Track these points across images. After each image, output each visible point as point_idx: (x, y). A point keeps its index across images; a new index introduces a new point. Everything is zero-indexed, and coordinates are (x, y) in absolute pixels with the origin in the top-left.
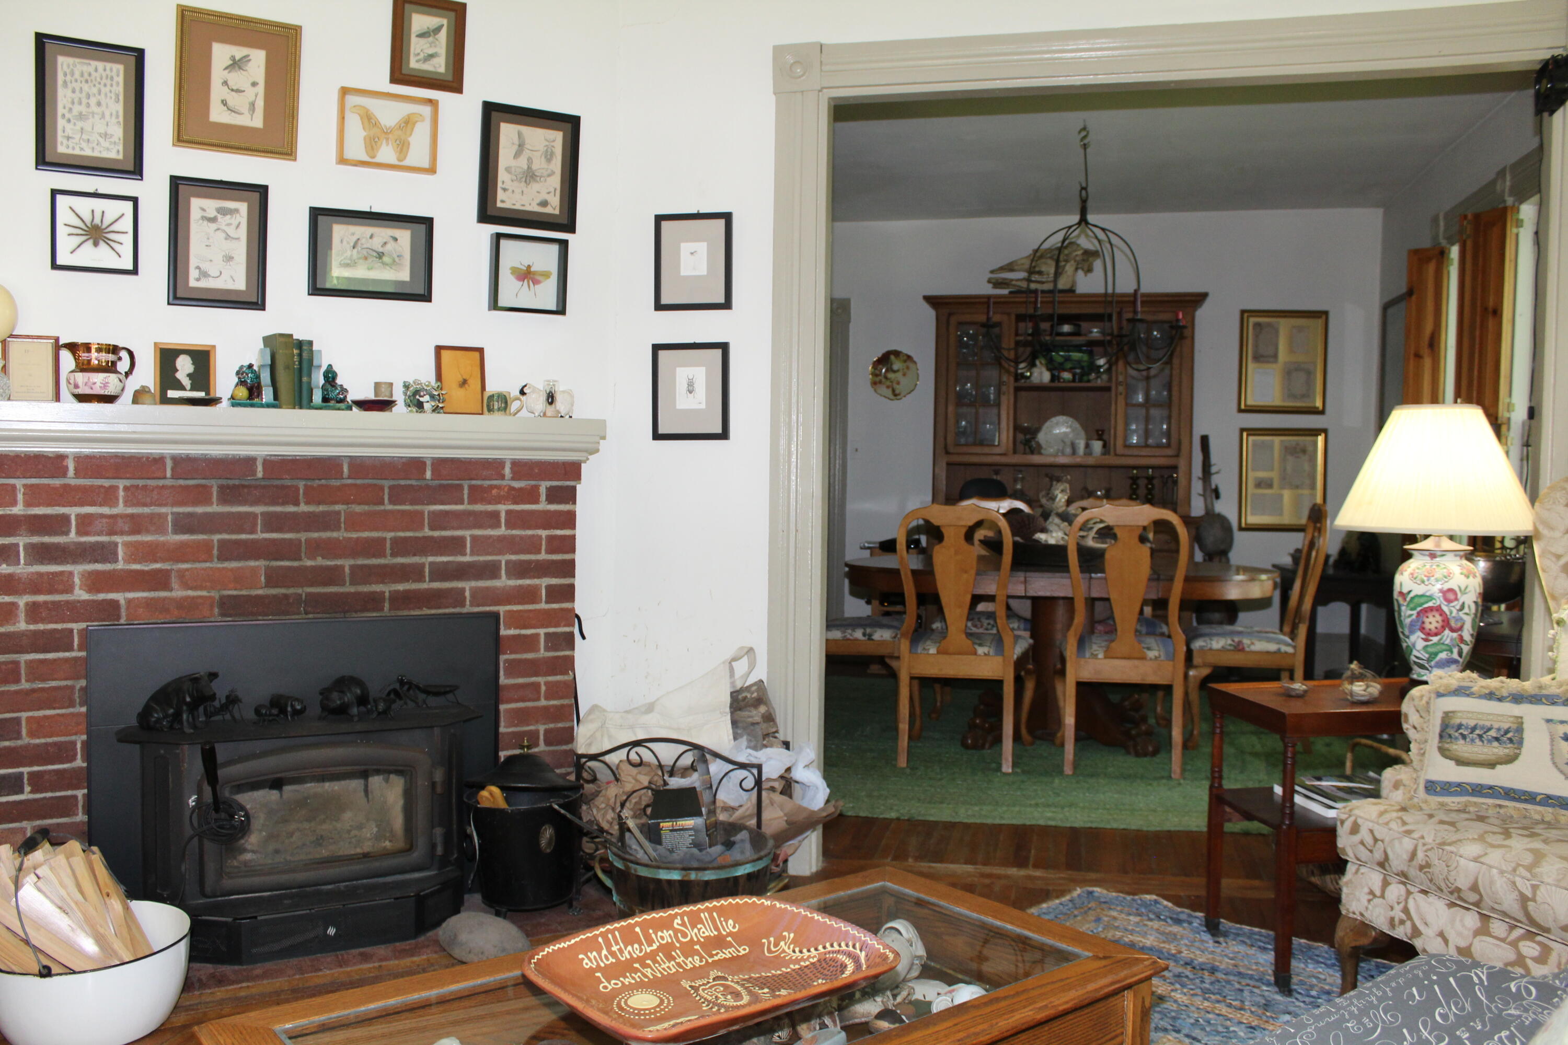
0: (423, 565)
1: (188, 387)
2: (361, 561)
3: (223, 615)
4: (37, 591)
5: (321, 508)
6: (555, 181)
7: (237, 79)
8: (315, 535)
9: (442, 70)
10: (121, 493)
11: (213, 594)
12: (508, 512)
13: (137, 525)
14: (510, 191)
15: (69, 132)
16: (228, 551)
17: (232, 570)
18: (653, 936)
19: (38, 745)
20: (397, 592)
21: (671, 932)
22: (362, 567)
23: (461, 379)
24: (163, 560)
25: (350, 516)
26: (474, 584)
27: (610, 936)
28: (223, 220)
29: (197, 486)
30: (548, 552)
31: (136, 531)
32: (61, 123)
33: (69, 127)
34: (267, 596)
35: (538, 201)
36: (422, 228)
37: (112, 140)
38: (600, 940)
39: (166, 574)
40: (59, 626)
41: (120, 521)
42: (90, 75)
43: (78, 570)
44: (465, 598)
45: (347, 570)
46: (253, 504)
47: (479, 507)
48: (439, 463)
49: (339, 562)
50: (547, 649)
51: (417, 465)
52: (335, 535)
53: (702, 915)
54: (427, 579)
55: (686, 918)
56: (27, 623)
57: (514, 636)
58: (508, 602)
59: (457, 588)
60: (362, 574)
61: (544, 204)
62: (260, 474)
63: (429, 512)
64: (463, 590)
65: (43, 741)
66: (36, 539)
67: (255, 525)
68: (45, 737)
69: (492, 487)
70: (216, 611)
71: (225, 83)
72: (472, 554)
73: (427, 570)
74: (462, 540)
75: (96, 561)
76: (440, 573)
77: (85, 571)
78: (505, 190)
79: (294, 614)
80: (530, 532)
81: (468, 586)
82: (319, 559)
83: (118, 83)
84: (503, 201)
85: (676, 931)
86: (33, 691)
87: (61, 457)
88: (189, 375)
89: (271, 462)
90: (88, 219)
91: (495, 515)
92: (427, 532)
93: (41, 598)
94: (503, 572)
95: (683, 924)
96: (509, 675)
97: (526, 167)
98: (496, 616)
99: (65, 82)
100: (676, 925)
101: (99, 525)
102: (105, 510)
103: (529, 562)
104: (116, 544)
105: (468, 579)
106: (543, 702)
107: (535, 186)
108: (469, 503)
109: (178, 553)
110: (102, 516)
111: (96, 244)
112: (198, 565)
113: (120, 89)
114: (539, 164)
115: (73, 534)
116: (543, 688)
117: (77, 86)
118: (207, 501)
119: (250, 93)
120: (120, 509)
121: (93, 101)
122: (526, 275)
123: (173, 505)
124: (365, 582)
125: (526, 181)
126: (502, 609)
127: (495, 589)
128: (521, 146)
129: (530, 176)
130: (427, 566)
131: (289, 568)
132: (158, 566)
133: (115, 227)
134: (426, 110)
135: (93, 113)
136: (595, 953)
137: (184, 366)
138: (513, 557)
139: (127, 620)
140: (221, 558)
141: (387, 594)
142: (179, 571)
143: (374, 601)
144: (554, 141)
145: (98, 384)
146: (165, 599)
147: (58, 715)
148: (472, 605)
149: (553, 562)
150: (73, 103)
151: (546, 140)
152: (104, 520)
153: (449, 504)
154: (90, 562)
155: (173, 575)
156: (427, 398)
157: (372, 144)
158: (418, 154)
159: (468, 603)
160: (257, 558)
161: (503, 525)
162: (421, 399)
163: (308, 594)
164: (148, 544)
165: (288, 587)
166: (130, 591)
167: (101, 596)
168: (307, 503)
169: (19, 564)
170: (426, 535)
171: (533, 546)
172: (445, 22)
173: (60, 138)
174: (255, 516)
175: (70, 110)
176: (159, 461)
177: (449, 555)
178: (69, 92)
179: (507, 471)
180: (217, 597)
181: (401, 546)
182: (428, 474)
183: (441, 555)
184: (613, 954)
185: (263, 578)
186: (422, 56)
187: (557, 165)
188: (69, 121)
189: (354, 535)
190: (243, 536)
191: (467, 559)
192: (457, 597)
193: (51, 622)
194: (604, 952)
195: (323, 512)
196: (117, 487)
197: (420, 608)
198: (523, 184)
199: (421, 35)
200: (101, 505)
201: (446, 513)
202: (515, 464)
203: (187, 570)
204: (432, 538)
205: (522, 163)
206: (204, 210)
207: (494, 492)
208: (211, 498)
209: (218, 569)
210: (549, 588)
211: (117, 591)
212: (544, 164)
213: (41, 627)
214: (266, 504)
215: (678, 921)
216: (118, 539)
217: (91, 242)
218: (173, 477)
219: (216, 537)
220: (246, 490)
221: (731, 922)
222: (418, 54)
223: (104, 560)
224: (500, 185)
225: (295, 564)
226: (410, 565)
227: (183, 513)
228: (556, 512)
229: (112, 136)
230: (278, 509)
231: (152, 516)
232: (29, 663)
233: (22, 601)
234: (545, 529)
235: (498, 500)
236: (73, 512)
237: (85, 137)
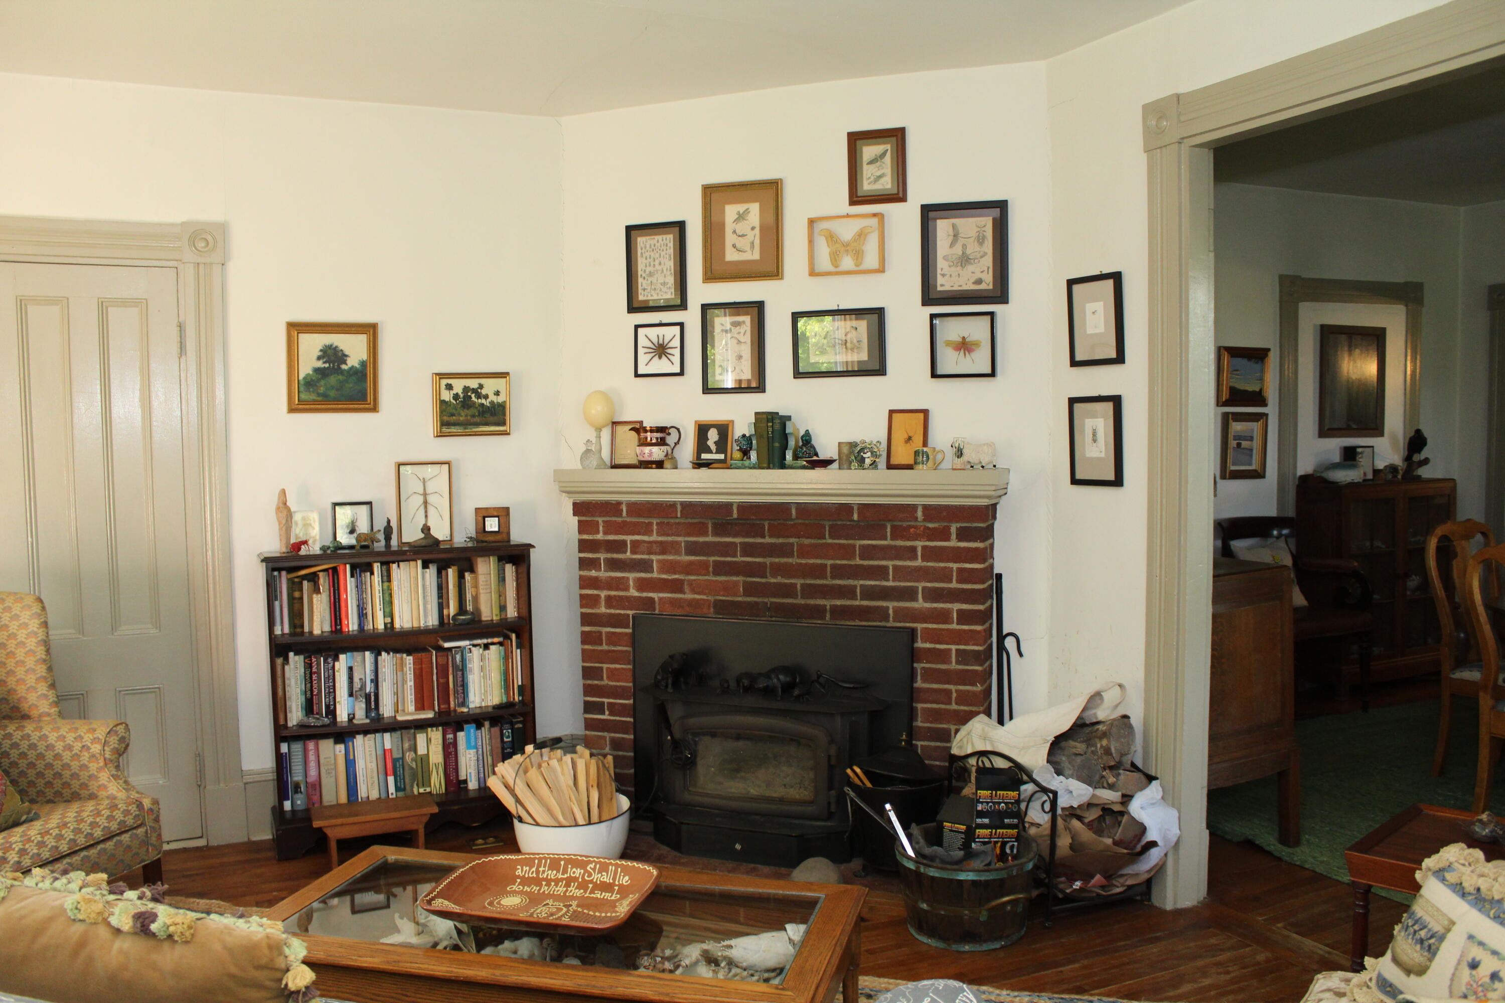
0: (855, 586)
1: (714, 451)
2: (809, 581)
3: (716, 613)
4: (610, 589)
5: (781, 540)
6: (988, 261)
7: (742, 227)
8: (777, 560)
9: (889, 186)
10: (655, 527)
11: (710, 598)
12: (924, 548)
13: (664, 548)
14: (948, 276)
15: (645, 286)
16: (720, 569)
17: (721, 582)
18: (569, 870)
19: (611, 686)
20: (836, 606)
21: (582, 871)
22: (810, 585)
23: (906, 436)
24: (680, 573)
25: (801, 547)
26: (896, 604)
27: (543, 861)
28: (735, 330)
29: (700, 523)
30: (958, 582)
31: (663, 553)
32: (640, 280)
33: (644, 282)
34: (745, 602)
35: (973, 280)
36: (875, 317)
37: (668, 286)
38: (536, 861)
39: (681, 582)
40: (622, 612)
41: (654, 545)
42: (655, 245)
43: (632, 576)
44: (889, 615)
45: (799, 587)
46: (735, 536)
47: (900, 543)
48: (863, 507)
49: (793, 581)
50: (958, 662)
51: (846, 508)
52: (790, 560)
53: (610, 867)
54: (859, 598)
55: (598, 866)
56: (606, 608)
57: (929, 649)
58: (925, 621)
59: (882, 607)
60: (811, 591)
61: (979, 282)
62: (735, 515)
63: (860, 546)
64: (888, 608)
65: (614, 683)
66: (609, 556)
67: (736, 552)
68: (615, 681)
69: (910, 527)
70: (712, 610)
71: (734, 232)
72: (894, 580)
73: (858, 591)
74: (886, 568)
75: (641, 571)
76: (869, 593)
77: (635, 577)
78: (943, 275)
79: (762, 617)
80: (942, 565)
81: (891, 605)
82: (779, 578)
83: (670, 247)
84: (942, 285)
85: (586, 871)
86: (609, 651)
87: (619, 503)
88: (715, 443)
89: (743, 506)
90: (655, 341)
91: (913, 549)
92: (858, 561)
93: (613, 593)
94: (920, 596)
95: (594, 869)
96: (924, 680)
97: (960, 253)
98: (913, 631)
99: (642, 253)
100: (588, 868)
101: (643, 547)
102: (646, 538)
103: (943, 589)
104: (652, 561)
105: (891, 600)
106: (954, 706)
107: (970, 268)
108: (891, 539)
109: (688, 569)
110: (644, 542)
111: (660, 358)
112: (701, 578)
113: (671, 251)
114: (972, 248)
115: (628, 553)
116: (954, 695)
117: (647, 254)
118: (705, 534)
119: (751, 235)
120: (654, 537)
121: (657, 262)
122: (965, 346)
123: (685, 536)
124: (812, 597)
125: (961, 265)
126: (919, 626)
127: (913, 609)
128: (956, 236)
129: (965, 260)
130: (858, 588)
131: (758, 583)
132: (676, 576)
133: (670, 345)
134: (874, 222)
135: (657, 271)
136: (528, 868)
137: (713, 436)
138: (929, 585)
139: (659, 611)
140: (716, 573)
141: (828, 607)
142: (689, 581)
143: (819, 611)
144: (985, 226)
145: (646, 454)
146: (681, 599)
147: (622, 668)
148: (894, 621)
149: (964, 590)
150: (646, 266)
151: (978, 227)
152: (646, 545)
153: (875, 539)
154: (638, 572)
155: (686, 583)
156: (869, 454)
157: (835, 258)
158: (871, 260)
159: (891, 619)
160: (737, 574)
161: (920, 557)
162: (865, 456)
163: (772, 603)
164: (671, 562)
165: (759, 597)
166: (660, 592)
167: (645, 594)
168: (770, 536)
169: (601, 571)
170: (857, 563)
171: (945, 576)
172: (888, 147)
173: (640, 291)
174: (735, 544)
175: (645, 271)
176: (672, 506)
177: (876, 580)
178: (644, 260)
179: (920, 514)
180: (713, 601)
181: (838, 572)
182: (855, 517)
183: (869, 580)
184: (538, 872)
185: (741, 589)
186: (872, 179)
187: (989, 246)
188: (644, 278)
189: (804, 561)
190: (729, 559)
191: (891, 583)
192: (883, 614)
193: (618, 609)
194: (534, 869)
195: (781, 544)
196: (653, 523)
197: (854, 620)
198: (959, 268)
199: (871, 163)
200: (644, 535)
201: (874, 547)
202: (926, 508)
203: (694, 580)
204: (862, 565)
205: (958, 249)
206: (722, 325)
207: (912, 530)
208: (708, 532)
209: (713, 581)
210: (960, 612)
211: (653, 592)
212: (977, 248)
213: (613, 611)
214: (743, 537)
215: (592, 866)
216: (654, 557)
217: (657, 356)
218: (682, 517)
219: (712, 559)
220: (730, 526)
221: (627, 878)
222: (869, 178)
223: (646, 571)
224: (939, 271)
225: (763, 580)
226: (845, 586)
227: (691, 541)
228: (964, 548)
229: (668, 283)
230: (751, 540)
231: (673, 543)
232: (608, 633)
233: (603, 594)
234: (955, 562)
235: (916, 538)
236: (629, 538)
237: (653, 287)
